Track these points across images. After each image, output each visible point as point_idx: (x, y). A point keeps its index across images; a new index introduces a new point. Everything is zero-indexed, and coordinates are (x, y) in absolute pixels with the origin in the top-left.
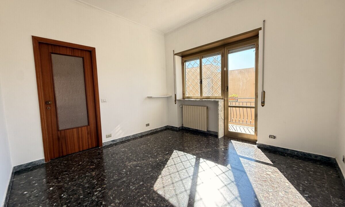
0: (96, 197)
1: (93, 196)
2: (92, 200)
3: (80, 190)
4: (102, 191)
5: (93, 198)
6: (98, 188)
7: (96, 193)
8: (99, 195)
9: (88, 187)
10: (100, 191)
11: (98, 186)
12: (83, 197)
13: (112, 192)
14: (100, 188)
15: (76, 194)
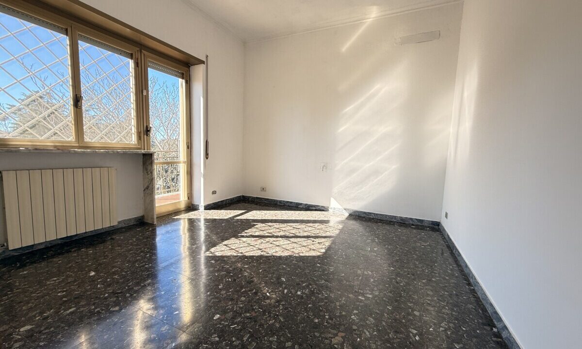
0: (374, 292)
1: (376, 296)
2: (380, 292)
3: (386, 323)
4: (360, 293)
5: (377, 293)
6: (361, 299)
7: (370, 296)
8: (368, 291)
9: (371, 315)
10: (363, 294)
11: (358, 303)
12: (388, 306)
13: (353, 283)
14: (359, 299)
15: (396, 320)
